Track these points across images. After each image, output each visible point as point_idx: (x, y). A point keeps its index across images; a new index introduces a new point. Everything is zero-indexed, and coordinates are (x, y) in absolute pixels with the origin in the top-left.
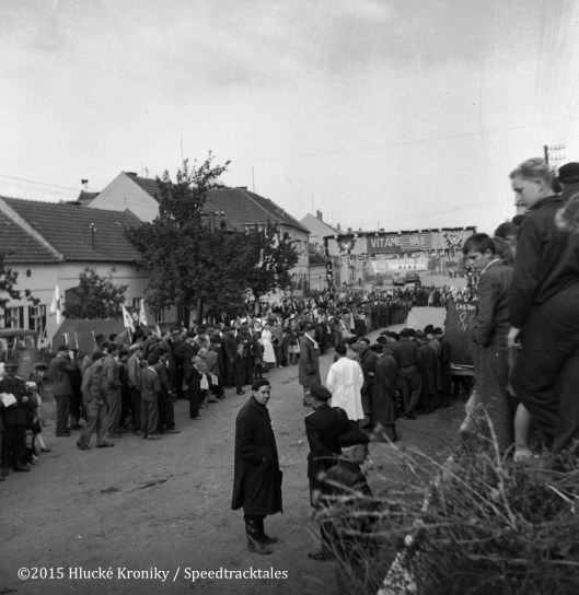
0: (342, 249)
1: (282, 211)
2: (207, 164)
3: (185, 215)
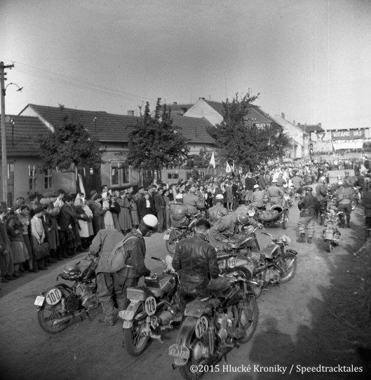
0: (318, 138)
1: (268, 115)
2: (248, 95)
3: (237, 120)
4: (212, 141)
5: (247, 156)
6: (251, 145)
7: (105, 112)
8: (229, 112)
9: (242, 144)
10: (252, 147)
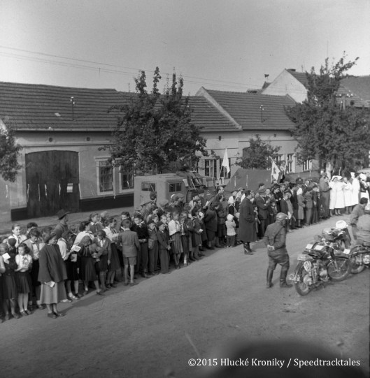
2: (342, 61)
3: (325, 97)
4: (291, 126)
5: (332, 148)
6: (342, 132)
7: (114, 90)
8: (315, 85)
9: (327, 131)
10: (342, 135)
